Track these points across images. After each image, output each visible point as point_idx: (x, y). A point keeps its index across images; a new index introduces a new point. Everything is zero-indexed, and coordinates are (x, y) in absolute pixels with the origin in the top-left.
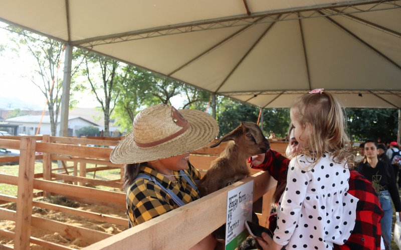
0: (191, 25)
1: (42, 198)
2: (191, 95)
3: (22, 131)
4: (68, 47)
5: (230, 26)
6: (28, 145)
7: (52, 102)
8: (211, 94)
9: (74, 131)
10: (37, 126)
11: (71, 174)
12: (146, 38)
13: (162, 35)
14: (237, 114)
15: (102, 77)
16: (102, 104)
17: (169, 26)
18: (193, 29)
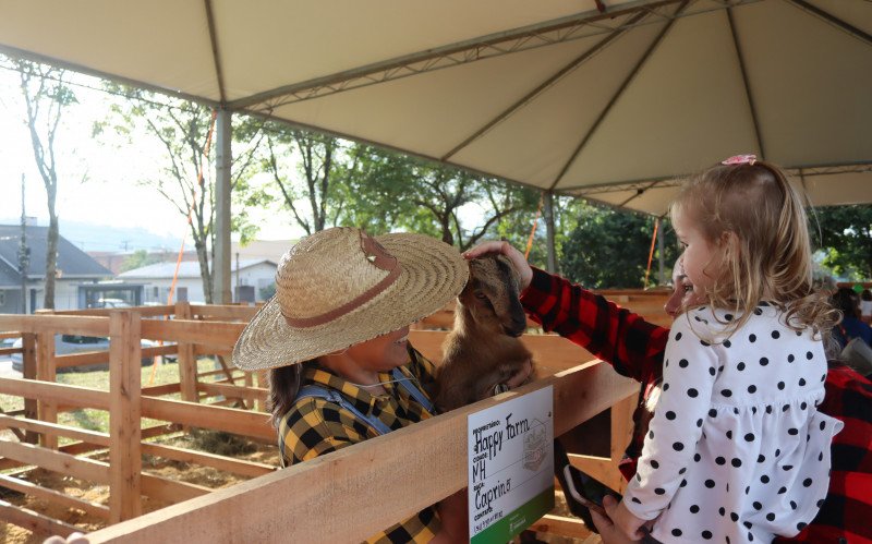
0: (476, 45)
1: (181, 434)
2: (499, 198)
3: (150, 296)
4: (220, 115)
5: (561, 41)
6: (124, 325)
7: (202, 233)
8: (542, 194)
9: (257, 292)
10: (182, 284)
11: (240, 384)
12: (383, 81)
13: (416, 72)
14: (604, 233)
15: (305, 172)
16: (308, 232)
17: (430, 51)
18: (480, 55)
